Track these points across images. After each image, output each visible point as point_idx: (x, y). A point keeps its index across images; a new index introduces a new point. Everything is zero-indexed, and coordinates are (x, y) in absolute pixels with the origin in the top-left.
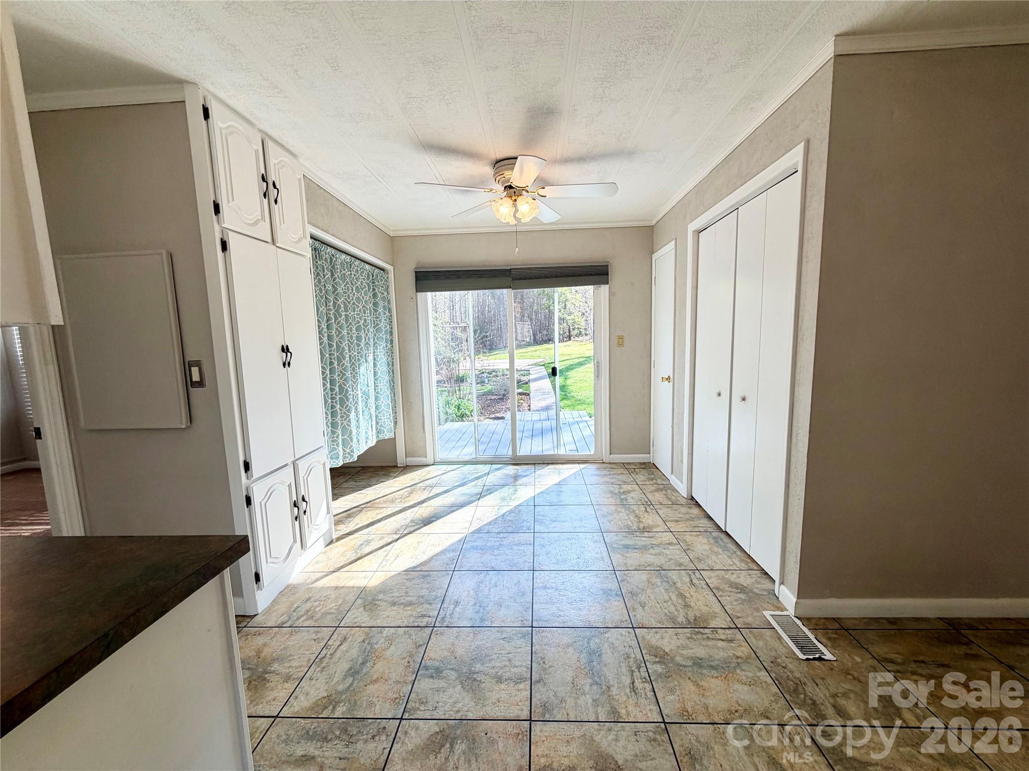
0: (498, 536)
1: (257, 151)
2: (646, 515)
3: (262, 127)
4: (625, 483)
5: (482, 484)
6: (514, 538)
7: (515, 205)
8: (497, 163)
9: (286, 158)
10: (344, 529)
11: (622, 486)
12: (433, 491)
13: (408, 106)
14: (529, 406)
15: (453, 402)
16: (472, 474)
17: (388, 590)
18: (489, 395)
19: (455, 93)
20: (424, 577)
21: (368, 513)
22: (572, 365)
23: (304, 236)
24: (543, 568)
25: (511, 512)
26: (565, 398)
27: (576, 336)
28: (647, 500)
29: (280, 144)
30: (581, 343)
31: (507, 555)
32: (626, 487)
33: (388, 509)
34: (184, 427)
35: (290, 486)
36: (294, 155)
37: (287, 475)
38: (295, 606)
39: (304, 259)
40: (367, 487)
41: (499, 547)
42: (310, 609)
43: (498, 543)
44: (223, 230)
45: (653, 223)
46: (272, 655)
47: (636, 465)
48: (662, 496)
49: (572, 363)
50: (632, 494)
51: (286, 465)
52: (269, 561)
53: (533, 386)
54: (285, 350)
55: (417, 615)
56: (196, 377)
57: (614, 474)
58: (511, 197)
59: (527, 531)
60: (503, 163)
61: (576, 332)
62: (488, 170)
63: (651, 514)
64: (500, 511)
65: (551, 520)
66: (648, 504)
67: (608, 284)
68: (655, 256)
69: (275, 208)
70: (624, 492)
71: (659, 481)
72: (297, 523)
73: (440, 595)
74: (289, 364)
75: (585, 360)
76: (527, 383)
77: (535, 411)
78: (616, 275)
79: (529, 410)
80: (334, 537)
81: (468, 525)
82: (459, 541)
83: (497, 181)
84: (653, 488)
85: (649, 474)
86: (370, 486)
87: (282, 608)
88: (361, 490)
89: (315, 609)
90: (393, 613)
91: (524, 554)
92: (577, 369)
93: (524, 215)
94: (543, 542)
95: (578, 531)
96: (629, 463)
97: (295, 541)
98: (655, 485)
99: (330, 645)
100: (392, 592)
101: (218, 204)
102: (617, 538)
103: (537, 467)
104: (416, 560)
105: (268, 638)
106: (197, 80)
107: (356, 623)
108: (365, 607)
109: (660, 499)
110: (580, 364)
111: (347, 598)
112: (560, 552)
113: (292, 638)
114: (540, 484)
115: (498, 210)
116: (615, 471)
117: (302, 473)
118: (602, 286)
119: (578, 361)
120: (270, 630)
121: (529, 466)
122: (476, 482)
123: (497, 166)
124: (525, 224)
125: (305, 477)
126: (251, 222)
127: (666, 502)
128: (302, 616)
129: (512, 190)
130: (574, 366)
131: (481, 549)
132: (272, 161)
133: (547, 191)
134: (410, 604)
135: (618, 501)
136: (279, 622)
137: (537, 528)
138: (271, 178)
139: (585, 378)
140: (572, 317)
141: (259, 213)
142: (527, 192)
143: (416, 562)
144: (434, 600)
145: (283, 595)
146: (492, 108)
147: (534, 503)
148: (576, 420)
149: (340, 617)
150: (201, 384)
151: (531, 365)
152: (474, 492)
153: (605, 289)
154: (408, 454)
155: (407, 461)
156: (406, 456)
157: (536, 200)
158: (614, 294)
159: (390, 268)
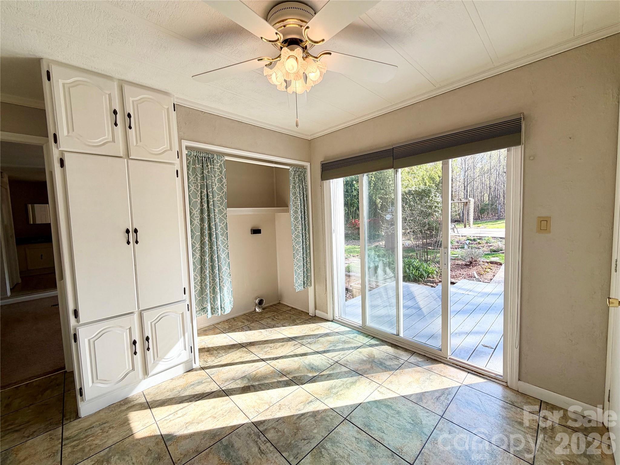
1: (109, 95)
3: (118, 77)
5: (337, 360)
12: (296, 350)
16: (348, 342)
20: (159, 457)
21: (238, 353)
29: (143, 86)
33: (251, 355)
35: (130, 329)
36: (161, 92)
39: (171, 165)
44: (63, 153)
52: (95, 382)
54: (131, 232)
57: (505, 418)
64: (308, 406)
72: (137, 356)
74: (136, 242)
80: (196, 367)
81: (263, 409)
89: (90, 437)
97: (134, 368)
101: (57, 135)
103: (412, 359)
105: (45, 448)
113: (44, 461)
114: (388, 386)
116: (512, 412)
117: (148, 320)
125: (154, 322)
126: (94, 144)
128: (80, 439)
138: (128, 110)
141: (109, 137)
143: (180, 432)
147: (349, 414)
153: (517, 151)
154: (317, 307)
155: (316, 312)
156: (316, 309)
157: (330, 54)
158: (531, 158)
159: (307, 164)
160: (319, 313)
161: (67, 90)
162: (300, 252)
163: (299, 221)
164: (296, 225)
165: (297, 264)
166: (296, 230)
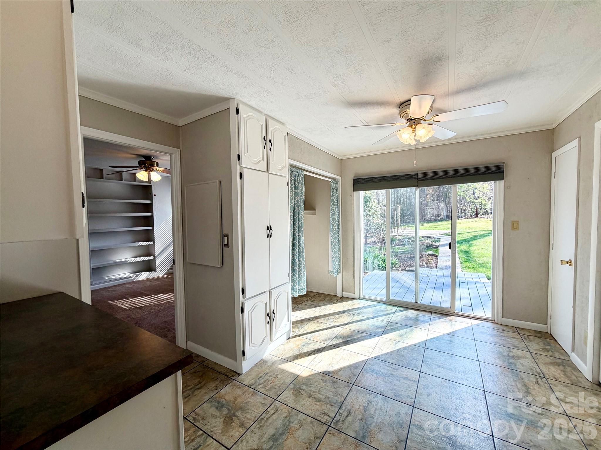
0: (391, 366)
1: (262, 126)
2: (536, 387)
3: (266, 113)
4: (516, 347)
5: (388, 321)
6: (403, 372)
7: (414, 131)
8: (401, 105)
9: (278, 126)
10: (298, 331)
11: (512, 350)
12: (354, 318)
13: (336, 83)
14: (437, 265)
15: (381, 257)
16: (383, 311)
17: (309, 385)
18: (407, 254)
19: (364, 66)
20: (334, 382)
21: (313, 324)
22: (476, 236)
23: (285, 166)
24: (422, 407)
25: (405, 348)
26: (468, 260)
27: (483, 214)
28: (539, 371)
29: (276, 119)
30: (487, 220)
31: (395, 385)
32: (516, 352)
33: (325, 324)
34: (219, 267)
35: (266, 304)
36: (282, 123)
37: (265, 298)
38: (260, 376)
39: (285, 178)
40: (317, 307)
41: (389, 376)
42: (266, 381)
43: (390, 372)
44: (241, 168)
45: (554, 126)
46: (240, 404)
47: (529, 332)
48: (559, 371)
49: (476, 235)
50: (522, 361)
51: (265, 292)
52: (250, 345)
53: (441, 249)
54: (269, 228)
55: (321, 412)
56: (226, 243)
57: (504, 336)
58: (411, 126)
59: (415, 369)
60: (404, 104)
61: (482, 211)
62: (396, 111)
63: (543, 388)
64: (396, 345)
65: (437, 365)
66: (540, 377)
67: (503, 179)
68: (554, 154)
69: (270, 153)
70: (513, 356)
71: (557, 355)
72: (269, 326)
73: (339, 401)
74: (271, 236)
75: (489, 233)
76: (437, 248)
77: (440, 269)
78: (510, 173)
79: (436, 267)
80: (291, 335)
81: (371, 350)
82: (363, 361)
83: (401, 117)
84: (548, 360)
85: (544, 344)
86: (319, 306)
87: (254, 374)
88: (313, 308)
89: (268, 381)
90: (308, 403)
91: (408, 389)
92: (480, 240)
93: (421, 137)
94: (426, 383)
95: (460, 382)
96: (523, 329)
97: (266, 336)
98: (552, 358)
99: (268, 412)
100: (311, 387)
101: (240, 155)
102: (499, 403)
103: (434, 315)
104: (331, 367)
105: (242, 392)
106: (234, 97)
107: (286, 401)
108: (294, 391)
109: (556, 374)
110: (484, 236)
111: (286, 381)
112: (440, 397)
113: (253, 397)
114: (433, 330)
115: (401, 137)
116: (506, 334)
117: (274, 297)
118: (497, 181)
119: (482, 233)
120: (243, 387)
121: (427, 313)
122: (384, 317)
123: (401, 107)
124: (423, 143)
125: (276, 300)
126: (255, 162)
127: (562, 378)
128: (261, 384)
129: (413, 121)
130: (478, 237)
131: (376, 373)
132: (270, 129)
133: (441, 117)
134: (319, 400)
135: (506, 364)
136: (250, 383)
137: (424, 369)
138: (269, 137)
139: (487, 247)
140: (480, 200)
141: (261, 157)
142: (425, 120)
143: (331, 369)
144: (335, 404)
145: (257, 366)
146: (391, 69)
147: (425, 346)
148: (475, 280)
149: (279, 393)
150: (227, 246)
151: (442, 234)
152: (380, 325)
153: (500, 184)
154: (344, 289)
155: (343, 294)
156: (343, 291)
157: (432, 125)
158: (509, 188)
159: (339, 178)
160: (345, 294)
161: (245, 122)
162: (336, 246)
163: (336, 222)
164: (333, 225)
165: (335, 255)
166: (333, 229)
